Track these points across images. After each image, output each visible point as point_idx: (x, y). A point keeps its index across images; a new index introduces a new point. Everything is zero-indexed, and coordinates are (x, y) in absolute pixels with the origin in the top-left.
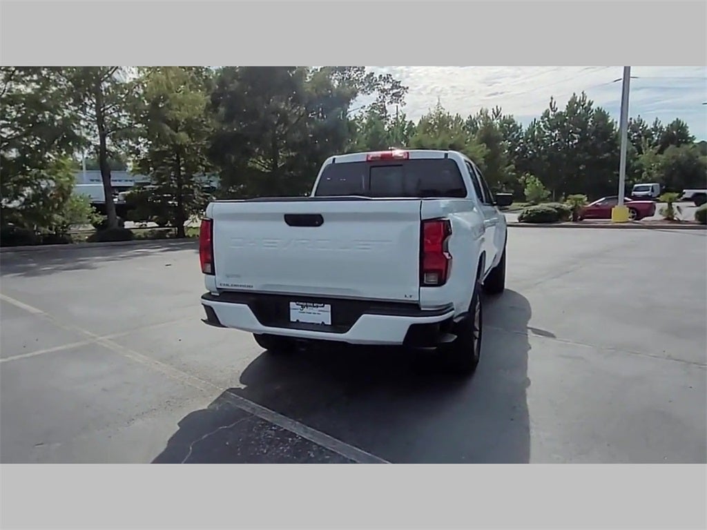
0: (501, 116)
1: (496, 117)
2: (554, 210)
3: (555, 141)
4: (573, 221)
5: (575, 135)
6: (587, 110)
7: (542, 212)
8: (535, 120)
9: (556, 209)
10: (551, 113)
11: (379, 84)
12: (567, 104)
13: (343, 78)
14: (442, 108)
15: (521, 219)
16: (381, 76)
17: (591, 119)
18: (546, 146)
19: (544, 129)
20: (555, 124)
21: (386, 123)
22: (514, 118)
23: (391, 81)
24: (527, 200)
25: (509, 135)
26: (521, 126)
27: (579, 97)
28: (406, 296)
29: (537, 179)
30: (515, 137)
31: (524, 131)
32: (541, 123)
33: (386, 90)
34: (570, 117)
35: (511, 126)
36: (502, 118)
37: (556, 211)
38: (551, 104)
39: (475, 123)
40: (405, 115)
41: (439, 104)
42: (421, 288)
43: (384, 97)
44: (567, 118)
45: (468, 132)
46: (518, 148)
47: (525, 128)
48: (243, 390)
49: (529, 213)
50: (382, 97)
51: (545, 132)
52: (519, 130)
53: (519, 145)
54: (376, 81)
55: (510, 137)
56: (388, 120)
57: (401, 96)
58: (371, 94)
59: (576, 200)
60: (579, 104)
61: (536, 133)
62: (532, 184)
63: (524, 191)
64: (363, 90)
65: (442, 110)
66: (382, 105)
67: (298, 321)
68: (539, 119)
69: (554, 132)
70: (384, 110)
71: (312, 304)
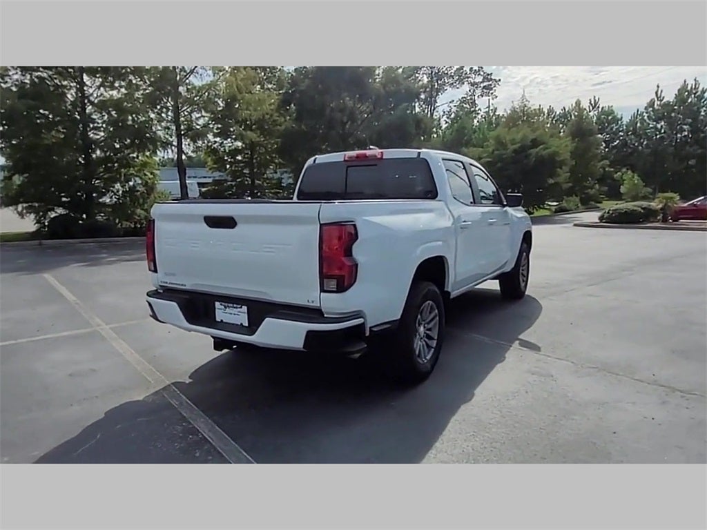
0: (598, 107)
1: (593, 109)
2: (640, 209)
3: (660, 133)
4: (662, 222)
5: (685, 127)
6: (699, 98)
7: (626, 211)
8: (638, 111)
9: (642, 208)
10: (657, 103)
11: (470, 77)
12: (677, 92)
13: (432, 72)
14: (527, 101)
15: (601, 218)
16: (472, 68)
17: (704, 108)
18: (650, 139)
19: (648, 121)
20: (660, 115)
21: (475, 117)
22: (614, 108)
23: (482, 73)
24: (623, 198)
25: (607, 127)
26: (622, 118)
27: (691, 83)
28: (308, 301)
29: (636, 175)
30: (614, 130)
31: (624, 123)
32: (645, 114)
33: (476, 84)
34: (680, 107)
35: (610, 118)
36: (600, 110)
37: (642, 211)
38: (657, 93)
39: (569, 116)
40: (496, 109)
41: (523, 96)
42: (322, 294)
43: (474, 91)
44: (676, 107)
45: (561, 126)
46: (618, 141)
47: (626, 120)
48: (187, 384)
49: (611, 212)
50: (472, 91)
51: (649, 124)
52: (619, 122)
53: (618, 139)
54: (466, 74)
55: (607, 130)
56: (478, 114)
57: (492, 89)
58: (461, 88)
59: (667, 198)
60: (690, 93)
61: (639, 125)
62: (629, 180)
63: (620, 188)
64: (452, 83)
65: (527, 103)
66: (471, 99)
67: (222, 321)
68: (642, 109)
69: (659, 123)
70: (474, 103)
71: (232, 305)
